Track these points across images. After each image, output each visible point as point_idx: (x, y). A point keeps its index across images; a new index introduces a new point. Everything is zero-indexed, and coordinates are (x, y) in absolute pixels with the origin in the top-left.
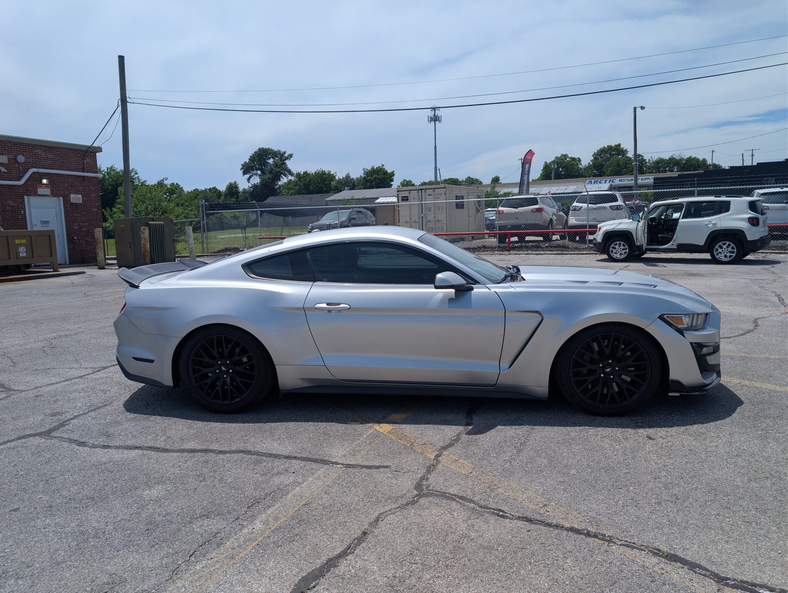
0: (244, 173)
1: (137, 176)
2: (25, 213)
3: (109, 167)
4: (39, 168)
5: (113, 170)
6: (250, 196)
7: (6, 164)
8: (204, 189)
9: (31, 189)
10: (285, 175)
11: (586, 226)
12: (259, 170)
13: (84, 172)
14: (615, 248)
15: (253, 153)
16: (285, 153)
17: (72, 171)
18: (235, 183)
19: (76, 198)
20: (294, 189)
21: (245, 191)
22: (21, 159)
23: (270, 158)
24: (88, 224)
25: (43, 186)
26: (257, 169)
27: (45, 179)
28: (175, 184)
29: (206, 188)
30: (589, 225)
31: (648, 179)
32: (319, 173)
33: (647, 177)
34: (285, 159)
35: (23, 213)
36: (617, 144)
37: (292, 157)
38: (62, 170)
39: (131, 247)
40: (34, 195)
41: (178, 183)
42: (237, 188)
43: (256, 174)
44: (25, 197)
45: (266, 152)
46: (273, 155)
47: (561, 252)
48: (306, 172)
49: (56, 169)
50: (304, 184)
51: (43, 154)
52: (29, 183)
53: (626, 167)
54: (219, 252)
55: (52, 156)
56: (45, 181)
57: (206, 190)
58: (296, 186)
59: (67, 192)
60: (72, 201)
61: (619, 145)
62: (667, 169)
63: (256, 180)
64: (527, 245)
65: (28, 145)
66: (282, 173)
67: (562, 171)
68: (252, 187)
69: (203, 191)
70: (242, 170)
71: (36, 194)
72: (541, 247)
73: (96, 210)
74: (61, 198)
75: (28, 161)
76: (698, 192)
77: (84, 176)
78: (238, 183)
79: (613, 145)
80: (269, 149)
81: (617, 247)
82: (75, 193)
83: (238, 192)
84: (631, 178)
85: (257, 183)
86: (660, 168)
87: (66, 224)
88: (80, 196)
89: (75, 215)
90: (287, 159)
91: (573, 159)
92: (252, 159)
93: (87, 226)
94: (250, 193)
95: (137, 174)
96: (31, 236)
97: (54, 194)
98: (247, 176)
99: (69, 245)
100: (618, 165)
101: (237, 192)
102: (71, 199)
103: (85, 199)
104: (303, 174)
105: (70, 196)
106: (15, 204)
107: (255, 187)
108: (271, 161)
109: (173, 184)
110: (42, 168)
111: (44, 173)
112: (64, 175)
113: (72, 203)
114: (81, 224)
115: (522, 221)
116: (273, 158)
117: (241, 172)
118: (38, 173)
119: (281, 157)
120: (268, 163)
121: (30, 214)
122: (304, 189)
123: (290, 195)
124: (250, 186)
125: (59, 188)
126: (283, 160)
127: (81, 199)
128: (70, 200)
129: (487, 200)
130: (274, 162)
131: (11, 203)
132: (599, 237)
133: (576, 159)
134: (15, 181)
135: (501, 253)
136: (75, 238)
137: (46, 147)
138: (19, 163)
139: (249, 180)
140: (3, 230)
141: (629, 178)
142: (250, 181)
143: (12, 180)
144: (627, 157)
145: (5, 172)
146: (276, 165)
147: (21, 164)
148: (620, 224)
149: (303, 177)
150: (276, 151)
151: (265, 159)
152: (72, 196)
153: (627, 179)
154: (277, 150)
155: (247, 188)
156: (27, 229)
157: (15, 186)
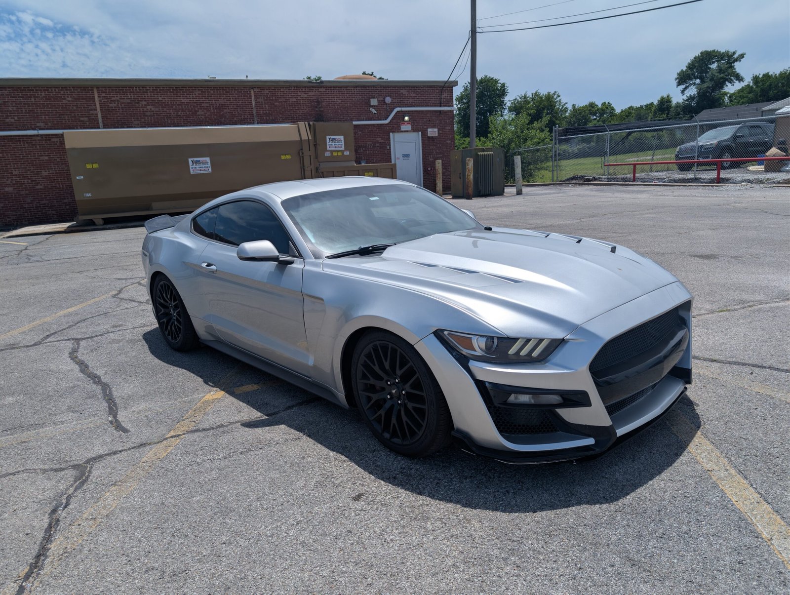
0: (679, 84)
1: (559, 99)
2: (390, 148)
3: (534, 92)
4: (403, 107)
5: (538, 96)
6: (683, 110)
7: (376, 106)
8: (640, 106)
9: (395, 126)
10: (731, 81)
12: (698, 78)
13: (440, 107)
15: (693, 58)
16: (734, 53)
17: (431, 106)
18: (668, 96)
19: (432, 132)
20: (747, 97)
21: (678, 106)
22: (388, 100)
23: (713, 63)
24: (441, 155)
25: (406, 123)
26: (696, 78)
27: (407, 116)
28: (607, 103)
29: (642, 104)
32: (786, 73)
34: (734, 62)
35: (388, 148)
37: (743, 57)
38: (422, 106)
39: (460, 178)
40: (398, 132)
41: (611, 103)
42: (670, 102)
43: (694, 84)
44: (391, 134)
45: (709, 55)
46: (718, 58)
48: (768, 73)
49: (417, 106)
50: (761, 89)
51: (407, 94)
52: (394, 121)
54: (567, 180)
55: (414, 95)
56: (406, 118)
57: (641, 107)
58: (750, 93)
59: (425, 127)
60: (429, 135)
63: (692, 91)
65: (395, 87)
66: (727, 80)
68: (687, 100)
69: (639, 107)
70: (678, 80)
71: (399, 131)
73: (450, 142)
74: (420, 133)
75: (394, 101)
77: (440, 111)
78: (671, 96)
80: (714, 51)
82: (432, 127)
83: (670, 106)
85: (694, 95)
87: (423, 157)
88: (436, 130)
89: (431, 147)
90: (736, 60)
92: (691, 66)
93: (441, 157)
94: (684, 107)
95: (559, 96)
96: (377, 169)
97: (414, 130)
98: (682, 87)
99: (424, 175)
101: (669, 108)
102: (429, 133)
103: (441, 132)
104: (763, 77)
105: (427, 131)
106: (383, 141)
107: (691, 98)
108: (714, 66)
109: (605, 103)
110: (405, 107)
111: (406, 111)
112: (423, 111)
113: (429, 137)
114: (435, 155)
116: (718, 61)
117: (675, 83)
118: (401, 111)
119: (729, 60)
120: (710, 68)
121: (395, 149)
122: (760, 96)
123: (740, 105)
124: (685, 98)
125: (419, 123)
126: (731, 63)
127: (437, 132)
128: (427, 134)
130: (718, 66)
131: (380, 140)
134: (383, 120)
136: (429, 169)
137: (409, 86)
138: (387, 104)
139: (683, 92)
140: (355, 165)
142: (686, 92)
143: (381, 120)
145: (375, 113)
146: (720, 70)
147: (389, 104)
149: (762, 81)
150: (723, 53)
151: (707, 65)
152: (429, 130)
154: (724, 51)
155: (681, 101)
156: (391, 162)
157: (383, 124)
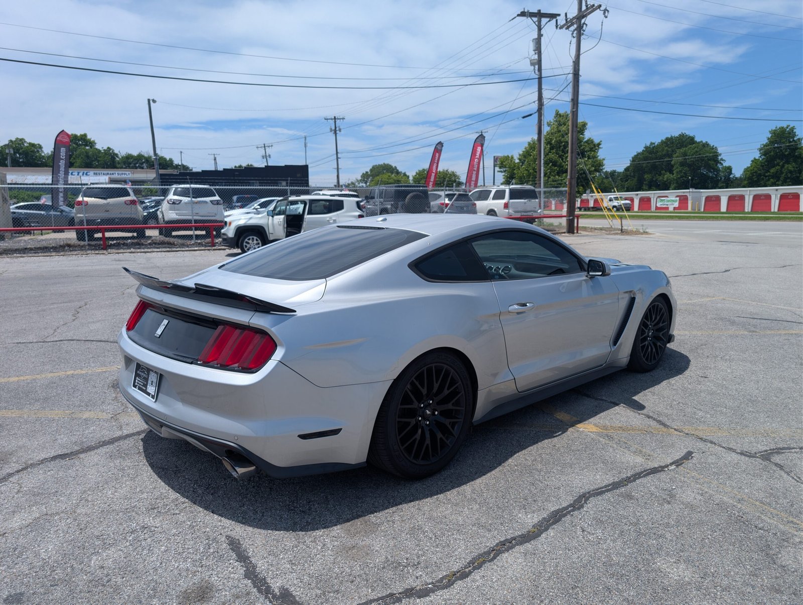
11: (192, 221)
14: (248, 243)
30: (194, 220)
31: (125, 174)
33: (124, 172)
36: (83, 133)
47: (170, 250)
53: (96, 159)
61: (85, 135)
62: (137, 165)
64: (126, 242)
67: (20, 158)
72: (143, 244)
76: (291, 191)
79: (79, 135)
81: (250, 241)
84: (106, 172)
86: (130, 164)
91: (33, 145)
100: (88, 157)
115: (114, 214)
129: (67, 188)
132: (230, 232)
133: (36, 145)
135: (97, 252)
141: (105, 172)
144: (97, 149)
148: (251, 218)
153: (103, 172)
